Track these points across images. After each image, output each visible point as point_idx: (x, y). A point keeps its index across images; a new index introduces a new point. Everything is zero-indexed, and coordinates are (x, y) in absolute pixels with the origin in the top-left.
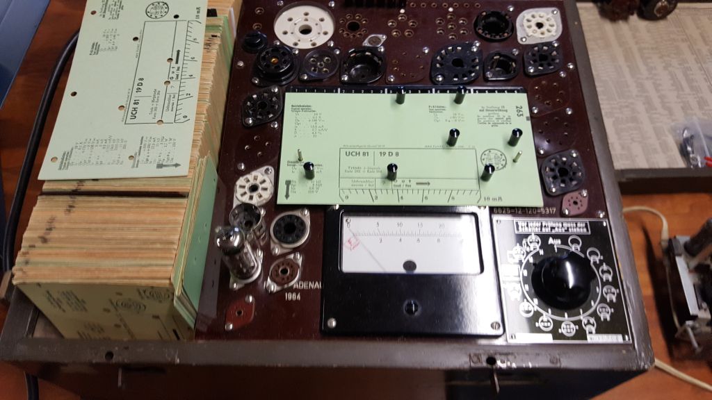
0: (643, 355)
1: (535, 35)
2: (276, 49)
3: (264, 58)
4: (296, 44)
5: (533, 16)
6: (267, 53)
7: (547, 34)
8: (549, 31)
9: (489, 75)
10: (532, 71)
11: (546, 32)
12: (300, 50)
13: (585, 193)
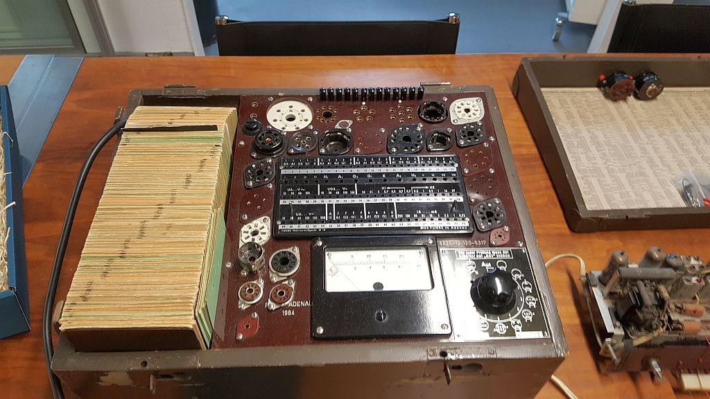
0: (559, 345)
1: (464, 117)
2: (270, 132)
3: (260, 138)
4: (284, 128)
5: (462, 104)
6: (263, 134)
7: (473, 117)
8: (474, 114)
9: (430, 147)
10: (462, 143)
11: (472, 115)
12: (287, 132)
13: (507, 229)
